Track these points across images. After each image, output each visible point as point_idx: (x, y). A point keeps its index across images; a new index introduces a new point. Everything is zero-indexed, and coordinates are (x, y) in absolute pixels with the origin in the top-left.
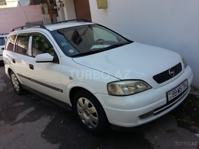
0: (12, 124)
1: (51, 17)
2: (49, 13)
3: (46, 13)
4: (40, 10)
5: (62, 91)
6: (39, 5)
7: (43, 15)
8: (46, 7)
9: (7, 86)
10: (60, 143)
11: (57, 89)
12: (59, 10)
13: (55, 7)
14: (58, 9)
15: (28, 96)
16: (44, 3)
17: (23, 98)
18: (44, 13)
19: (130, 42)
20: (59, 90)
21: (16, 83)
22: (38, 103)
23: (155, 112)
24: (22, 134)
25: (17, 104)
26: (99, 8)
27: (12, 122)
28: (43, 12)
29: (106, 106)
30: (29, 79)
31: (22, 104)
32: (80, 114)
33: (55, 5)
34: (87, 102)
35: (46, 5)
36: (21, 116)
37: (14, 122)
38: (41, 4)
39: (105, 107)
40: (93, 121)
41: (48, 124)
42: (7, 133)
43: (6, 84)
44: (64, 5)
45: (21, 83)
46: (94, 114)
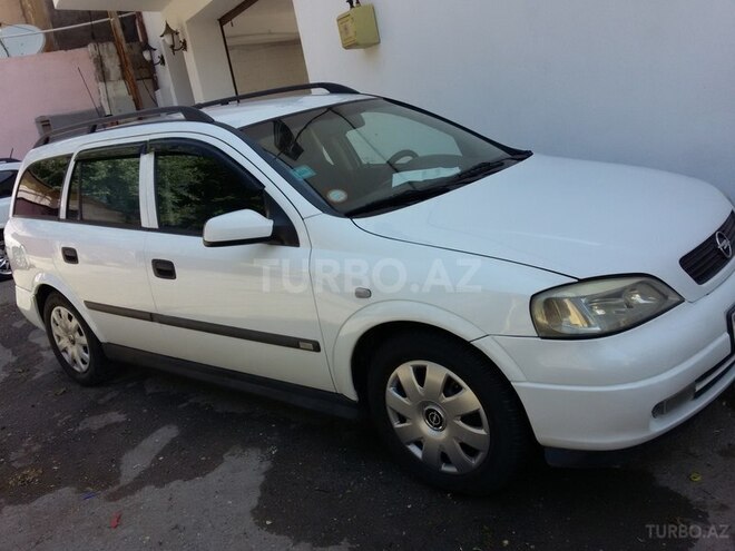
0: (114, 497)
1: (134, 91)
2: (124, 78)
3: (112, 77)
4: (89, 68)
5: (316, 347)
6: (82, 50)
7: (102, 85)
8: (110, 57)
9: (18, 361)
10: (345, 539)
11: (294, 343)
12: (163, 62)
13: (146, 55)
14: (157, 60)
15: (130, 385)
16: (102, 42)
17: (108, 397)
18: (104, 76)
19: (519, 155)
20: (301, 344)
21: (73, 342)
22: (181, 406)
23: (698, 388)
24: (176, 527)
25: (96, 423)
26: (347, 47)
27: (107, 487)
28: (103, 72)
29: (528, 381)
30: (151, 317)
31: (116, 417)
32: (397, 425)
33: (146, 46)
34: (437, 374)
35: (111, 46)
36: (135, 463)
37: (116, 488)
38: (91, 47)
39: (520, 385)
40: (463, 446)
41: (262, 478)
42: (107, 530)
43: (10, 351)
44: (185, 43)
45: (102, 339)
46: (472, 419)
